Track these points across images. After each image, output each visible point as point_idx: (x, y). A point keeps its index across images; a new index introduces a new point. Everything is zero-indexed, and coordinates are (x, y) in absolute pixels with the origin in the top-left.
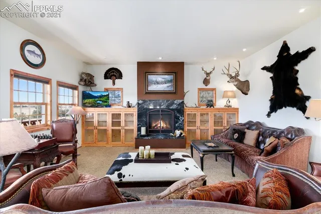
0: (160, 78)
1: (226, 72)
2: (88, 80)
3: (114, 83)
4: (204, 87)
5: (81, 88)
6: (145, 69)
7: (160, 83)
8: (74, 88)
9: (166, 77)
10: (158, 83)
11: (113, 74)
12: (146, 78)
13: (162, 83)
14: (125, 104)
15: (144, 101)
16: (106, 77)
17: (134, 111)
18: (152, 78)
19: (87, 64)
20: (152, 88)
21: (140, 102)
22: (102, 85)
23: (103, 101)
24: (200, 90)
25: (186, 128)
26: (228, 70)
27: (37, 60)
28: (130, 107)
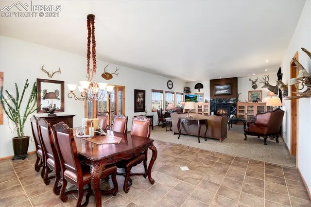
0: (222, 87)
1: (264, 81)
2: (187, 90)
3: (199, 91)
4: (253, 90)
5: (185, 94)
6: (214, 83)
7: (222, 90)
8: (182, 94)
9: (225, 86)
10: (221, 90)
11: (199, 86)
12: (214, 88)
13: (223, 90)
14: (204, 101)
15: (214, 100)
16: (195, 88)
17: (209, 104)
18: (218, 87)
19: (187, 82)
20: (218, 92)
21: (211, 100)
22: (194, 92)
23: (194, 99)
24: (250, 92)
25: (238, 114)
26: (265, 80)
27: (170, 86)
28: (206, 102)
